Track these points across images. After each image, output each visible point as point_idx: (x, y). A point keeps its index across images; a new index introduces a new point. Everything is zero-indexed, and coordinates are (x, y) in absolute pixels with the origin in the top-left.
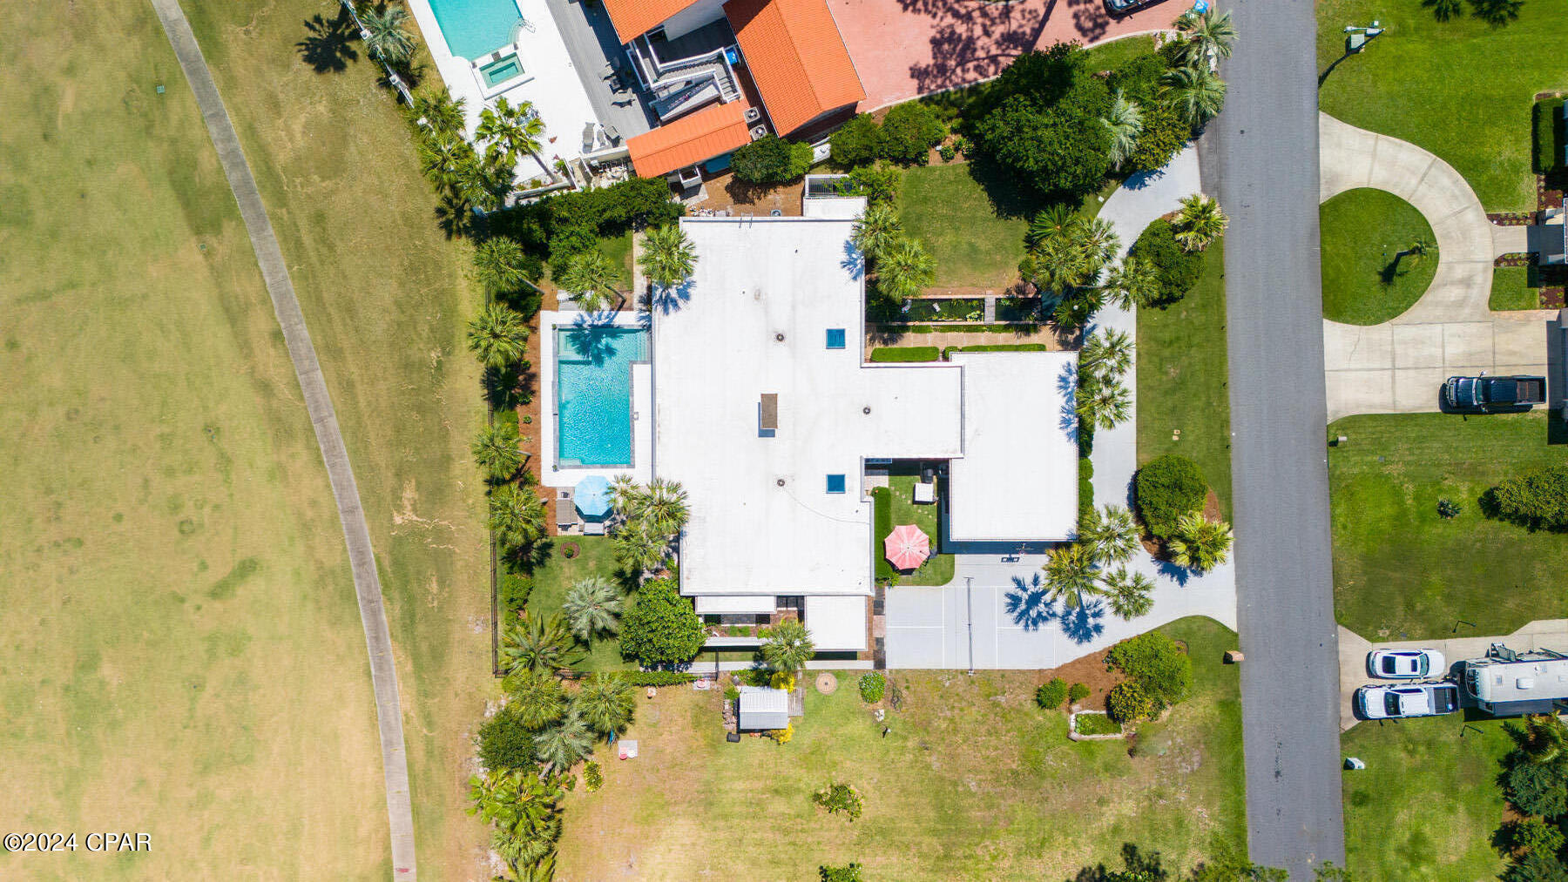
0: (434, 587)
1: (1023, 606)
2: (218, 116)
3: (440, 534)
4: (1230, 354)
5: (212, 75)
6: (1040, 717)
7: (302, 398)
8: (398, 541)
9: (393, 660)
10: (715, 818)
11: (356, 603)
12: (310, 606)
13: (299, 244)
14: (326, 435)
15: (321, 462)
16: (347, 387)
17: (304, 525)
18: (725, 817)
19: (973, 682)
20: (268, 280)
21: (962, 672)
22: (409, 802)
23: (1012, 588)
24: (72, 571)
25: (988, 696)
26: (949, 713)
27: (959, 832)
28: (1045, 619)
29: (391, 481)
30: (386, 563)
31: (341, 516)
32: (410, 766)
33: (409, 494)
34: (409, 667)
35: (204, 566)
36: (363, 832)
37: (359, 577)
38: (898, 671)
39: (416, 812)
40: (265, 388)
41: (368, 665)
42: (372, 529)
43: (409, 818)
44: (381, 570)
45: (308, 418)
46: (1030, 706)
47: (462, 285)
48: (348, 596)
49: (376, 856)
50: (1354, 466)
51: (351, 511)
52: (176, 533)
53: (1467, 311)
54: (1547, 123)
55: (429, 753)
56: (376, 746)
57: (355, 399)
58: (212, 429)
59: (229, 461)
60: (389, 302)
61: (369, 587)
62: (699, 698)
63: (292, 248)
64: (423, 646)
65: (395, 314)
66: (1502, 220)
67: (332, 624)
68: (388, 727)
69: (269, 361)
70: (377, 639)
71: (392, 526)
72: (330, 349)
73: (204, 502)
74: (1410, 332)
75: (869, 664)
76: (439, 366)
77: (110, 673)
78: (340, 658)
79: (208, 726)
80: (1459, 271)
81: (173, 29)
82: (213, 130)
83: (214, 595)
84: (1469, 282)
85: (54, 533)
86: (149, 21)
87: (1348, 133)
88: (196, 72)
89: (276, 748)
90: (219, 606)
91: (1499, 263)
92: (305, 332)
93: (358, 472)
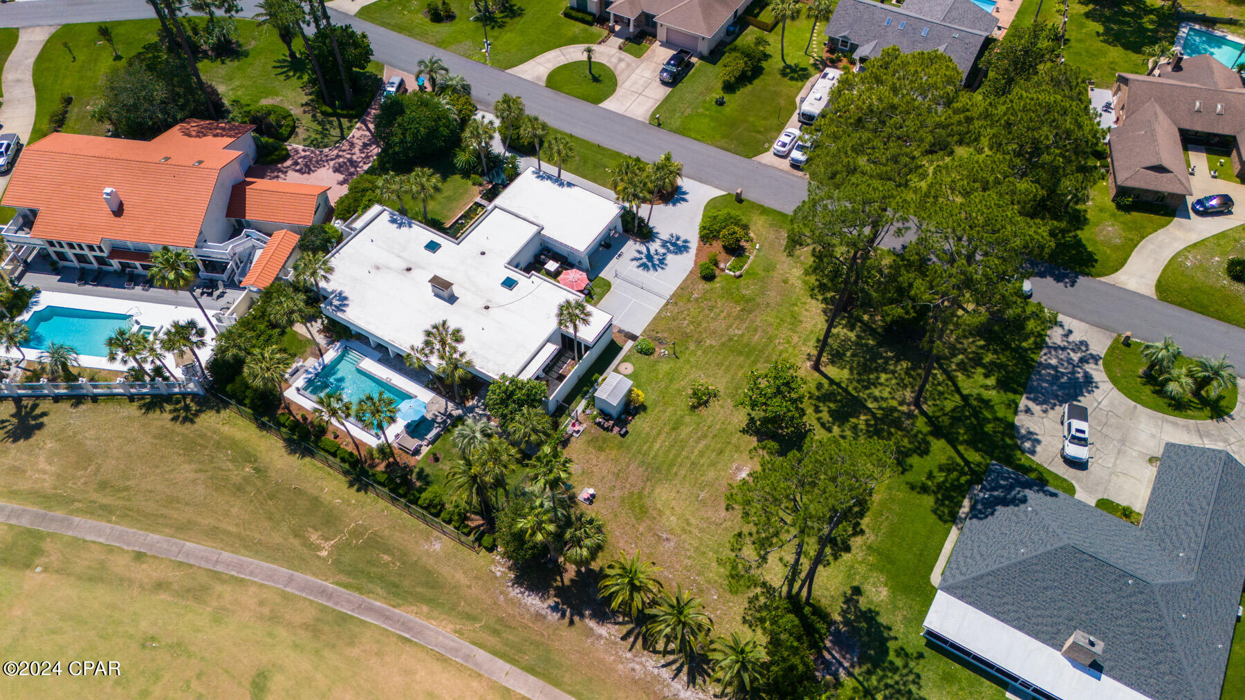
0: (386, 558)
1: (650, 264)
3: (356, 533)
4: (587, 139)
6: (717, 284)
7: (191, 566)
8: (337, 562)
9: (411, 616)
10: (668, 471)
11: (351, 617)
12: (327, 653)
13: (104, 508)
14: (228, 565)
15: (242, 580)
16: (213, 534)
17: (270, 619)
18: (671, 465)
19: (676, 303)
20: (101, 540)
21: (667, 304)
22: (519, 671)
23: (636, 263)
25: (689, 300)
26: (686, 322)
27: (762, 351)
28: (664, 259)
29: (296, 542)
30: (344, 579)
31: (288, 589)
32: (494, 653)
33: (314, 537)
34: (425, 609)
37: (336, 603)
38: (644, 332)
39: (531, 670)
40: (160, 586)
41: (400, 637)
42: (314, 574)
43: (532, 678)
44: (346, 586)
45: (207, 570)
46: (708, 286)
47: (226, 429)
48: (343, 618)
50: (676, 122)
51: (291, 579)
53: (634, 65)
54: (574, 13)
55: (495, 632)
56: (461, 668)
57: (226, 532)
58: (147, 642)
59: (179, 645)
60: (192, 476)
61: (349, 601)
62: (584, 438)
63: (100, 512)
64: (418, 590)
65: (202, 476)
66: (603, 41)
67: (351, 644)
68: (455, 650)
69: (147, 572)
70: (387, 618)
71: (324, 559)
72: (183, 529)
73: (188, 683)
74: (627, 84)
75: (630, 343)
76: (257, 470)
78: (380, 654)
80: (615, 60)
84: (621, 60)
87: (522, 67)
91: (620, 49)
92: (155, 537)
93: (271, 560)
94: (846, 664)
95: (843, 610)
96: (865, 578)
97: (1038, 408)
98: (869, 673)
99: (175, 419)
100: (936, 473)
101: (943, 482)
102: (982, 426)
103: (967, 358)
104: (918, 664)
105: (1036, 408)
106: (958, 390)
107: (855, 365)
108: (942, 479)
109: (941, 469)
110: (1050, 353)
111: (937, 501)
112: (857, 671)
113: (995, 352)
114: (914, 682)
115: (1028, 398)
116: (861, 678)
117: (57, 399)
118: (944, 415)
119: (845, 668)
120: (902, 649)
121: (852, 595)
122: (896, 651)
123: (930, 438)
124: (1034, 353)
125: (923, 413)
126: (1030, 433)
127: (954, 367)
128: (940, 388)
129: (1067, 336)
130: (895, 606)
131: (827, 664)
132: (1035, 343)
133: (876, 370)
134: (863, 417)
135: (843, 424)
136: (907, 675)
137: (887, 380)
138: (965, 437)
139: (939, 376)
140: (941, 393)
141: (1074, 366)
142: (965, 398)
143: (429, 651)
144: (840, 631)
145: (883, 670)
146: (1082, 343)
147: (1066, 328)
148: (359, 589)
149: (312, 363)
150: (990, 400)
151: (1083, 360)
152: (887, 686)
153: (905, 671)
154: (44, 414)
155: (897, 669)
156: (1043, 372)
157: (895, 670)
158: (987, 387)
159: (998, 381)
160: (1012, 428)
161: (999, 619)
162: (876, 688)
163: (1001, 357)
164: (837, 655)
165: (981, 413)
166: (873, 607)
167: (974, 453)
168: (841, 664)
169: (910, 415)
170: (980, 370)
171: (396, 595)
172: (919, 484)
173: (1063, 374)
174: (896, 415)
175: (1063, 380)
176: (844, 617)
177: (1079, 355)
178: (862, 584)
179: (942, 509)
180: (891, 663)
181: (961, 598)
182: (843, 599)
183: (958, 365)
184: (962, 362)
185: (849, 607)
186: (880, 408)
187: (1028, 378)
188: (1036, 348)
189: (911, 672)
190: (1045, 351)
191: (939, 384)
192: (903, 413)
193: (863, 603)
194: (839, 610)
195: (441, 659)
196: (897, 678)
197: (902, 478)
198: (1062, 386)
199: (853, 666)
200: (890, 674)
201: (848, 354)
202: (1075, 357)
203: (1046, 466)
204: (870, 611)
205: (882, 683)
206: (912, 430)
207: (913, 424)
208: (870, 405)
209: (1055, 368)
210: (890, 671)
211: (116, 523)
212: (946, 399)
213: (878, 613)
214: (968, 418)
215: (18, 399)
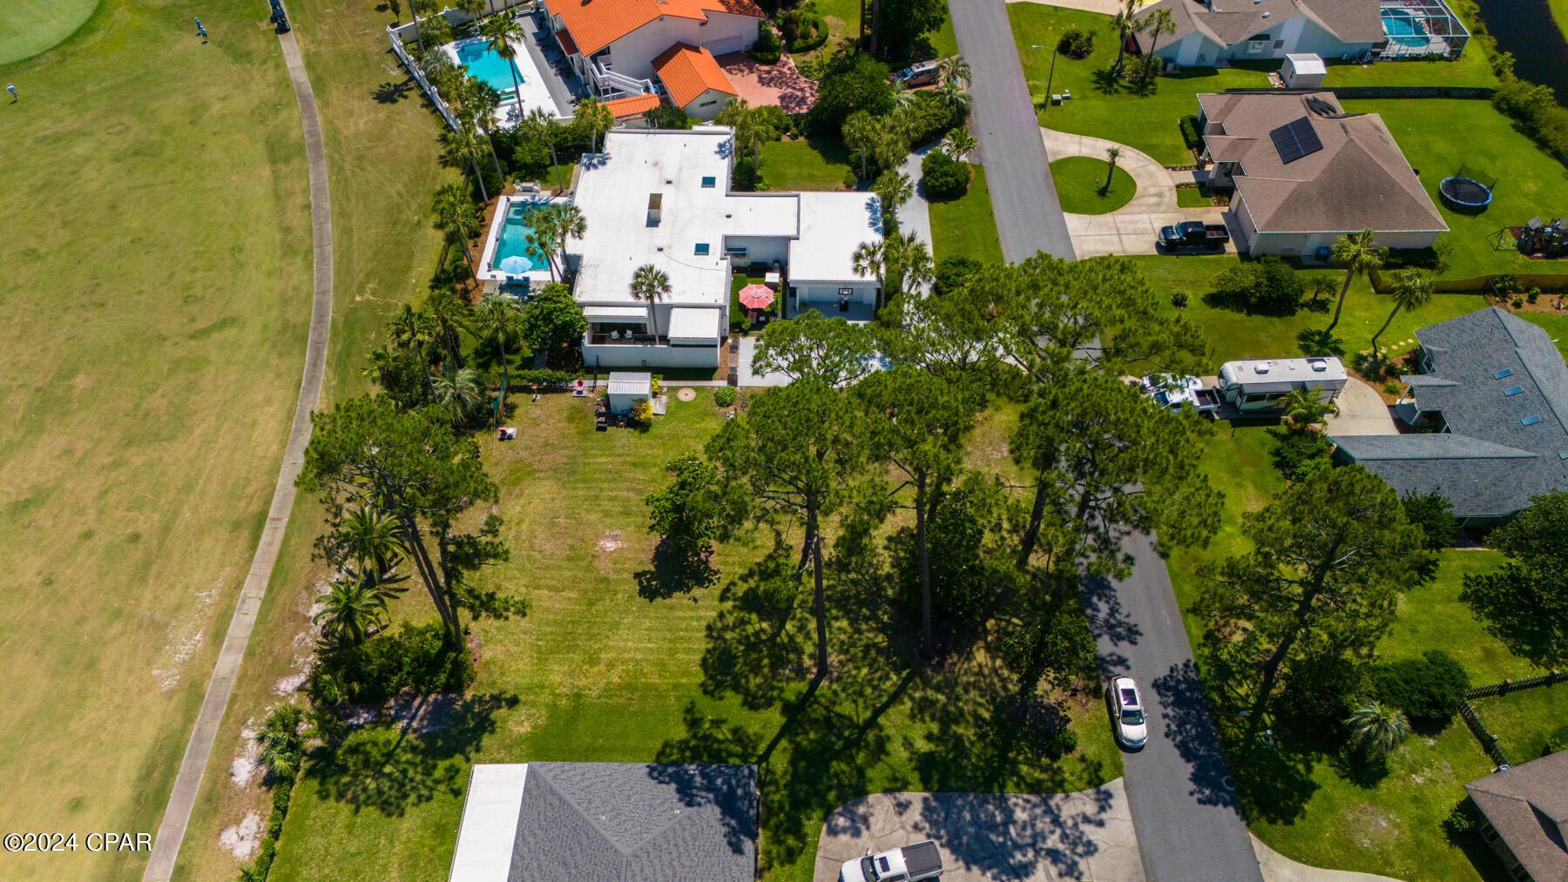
2: (312, 117)
3: (388, 307)
4: (999, 226)
5: (316, 103)
7: (311, 235)
8: (354, 310)
9: (323, 377)
10: (577, 481)
11: (306, 343)
12: (267, 345)
13: (341, 168)
14: (321, 254)
15: (311, 267)
16: (347, 231)
17: (284, 300)
18: (585, 481)
20: (312, 182)
24: (85, 321)
29: (361, 277)
30: (341, 321)
31: (315, 296)
33: (371, 286)
34: (334, 382)
35: (193, 320)
36: (250, 490)
37: (315, 329)
38: (747, 388)
40: (287, 230)
41: (300, 380)
42: (336, 304)
44: (334, 326)
45: (311, 245)
49: (254, 508)
51: (325, 293)
52: (180, 301)
53: (1163, 208)
56: (286, 431)
57: (350, 237)
58: (237, 249)
59: (242, 265)
60: (393, 192)
61: (320, 335)
62: (577, 402)
63: (336, 169)
64: (351, 371)
65: (396, 198)
66: (1174, 169)
67: (280, 355)
68: (302, 420)
69: (295, 218)
70: (314, 365)
71: (353, 301)
72: (343, 214)
73: (211, 286)
74: (1126, 218)
75: (724, 383)
76: (419, 222)
77: (81, 381)
78: (279, 376)
79: (147, 415)
80: (1152, 190)
81: (299, 85)
82: (305, 122)
83: (192, 337)
84: (1160, 195)
85: (85, 300)
86: (284, 82)
87: (1061, 135)
88: (305, 99)
89: (198, 431)
90: (193, 343)
91: (1178, 186)
92: (328, 205)
93: (338, 274)
94: (415, 724)
95: (480, 698)
96: (533, 705)
97: (918, 818)
98: (414, 749)
99: (441, 157)
100: (725, 728)
101: (717, 740)
102: (837, 756)
103: (945, 705)
104: (444, 793)
105: (915, 814)
106: (877, 712)
107: (839, 588)
108: (720, 736)
109: (735, 731)
110: (1035, 806)
111: (685, 742)
112: (411, 736)
113: (982, 737)
114: (420, 797)
115: (925, 800)
116: (403, 743)
117: (424, 95)
118: (826, 708)
119: (409, 724)
120: (458, 771)
121: (506, 700)
122: (452, 766)
123: (778, 705)
124: (1017, 785)
125: (814, 685)
126: (865, 819)
127: (917, 695)
128: (869, 690)
129: (1087, 820)
130: (511, 746)
131: (407, 705)
132: (1039, 782)
133: (847, 613)
134: (765, 625)
135: (741, 609)
136: (426, 787)
137: (840, 629)
138: (805, 743)
139: (888, 683)
140: (861, 694)
141: (1033, 845)
142: (872, 723)
143: (294, 404)
144: (454, 703)
145: (422, 762)
146: (1089, 843)
147: (1104, 816)
148: (335, 333)
149: (544, 195)
150: (888, 754)
151: (1054, 856)
152: (404, 772)
153: (429, 783)
154: (406, 97)
155: (430, 775)
156: (991, 807)
157: (428, 772)
158: (908, 743)
159: (931, 754)
160: (860, 793)
161: (517, 839)
162: (398, 762)
163: (979, 745)
164: (421, 712)
165: (859, 750)
166: (499, 724)
167: (786, 761)
168: (413, 718)
169: (800, 672)
170: (935, 728)
171: (339, 359)
172: (698, 716)
173: (1006, 833)
174: (792, 656)
175: (993, 837)
176: (473, 701)
177: (1061, 847)
178: (525, 704)
179: (675, 751)
180: (435, 767)
181: (527, 790)
182: (495, 692)
183: (925, 699)
184: (933, 703)
185: (487, 702)
186: (791, 638)
187: (963, 791)
188: (1027, 784)
189: (432, 789)
190: (1034, 799)
191: (875, 688)
192: (800, 664)
193: (499, 714)
194: (479, 694)
195: (290, 417)
196: (418, 778)
197: (698, 693)
198: (979, 839)
199: (415, 731)
200: (420, 769)
201: (853, 575)
202: (1053, 841)
203: (820, 853)
204: (493, 723)
205: (405, 766)
206: (780, 681)
207: (789, 679)
208: (789, 626)
209: (1009, 819)
210: (424, 769)
211: (330, 181)
212: (855, 702)
213: (493, 732)
214: (840, 737)
215: (412, 78)
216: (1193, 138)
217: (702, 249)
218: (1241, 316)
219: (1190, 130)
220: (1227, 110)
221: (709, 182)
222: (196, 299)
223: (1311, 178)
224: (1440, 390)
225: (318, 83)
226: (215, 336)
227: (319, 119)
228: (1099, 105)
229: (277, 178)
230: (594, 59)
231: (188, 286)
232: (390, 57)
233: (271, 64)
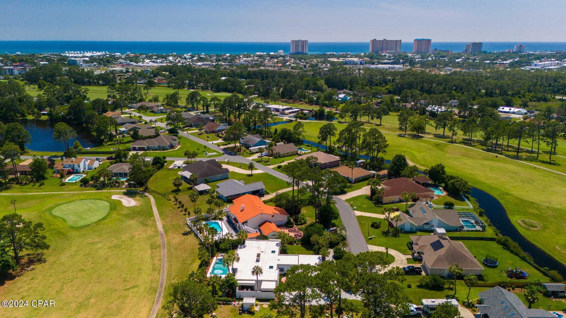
2: (163, 239)
5: (165, 236)
7: (161, 266)
8: (171, 284)
9: (161, 300)
12: (145, 293)
13: (170, 251)
14: (163, 270)
15: (160, 274)
16: (171, 265)
17: (151, 281)
20: (162, 254)
24: (95, 286)
29: (174, 276)
30: (167, 287)
31: (160, 281)
34: (164, 302)
35: (126, 286)
37: (160, 288)
40: (154, 265)
41: (154, 301)
42: (166, 282)
44: (165, 288)
45: (160, 268)
48: (156, 291)
51: (163, 280)
52: (122, 281)
53: (403, 264)
56: (149, 314)
57: (172, 267)
58: (140, 269)
59: (141, 273)
61: (161, 290)
62: (233, 307)
65: (185, 258)
66: (406, 255)
67: (149, 295)
68: (154, 311)
69: (157, 262)
70: (159, 297)
71: (171, 282)
72: (170, 261)
73: (131, 278)
76: (190, 264)
77: (92, 301)
78: (148, 300)
79: (110, 309)
80: (400, 260)
81: (160, 232)
82: (161, 240)
83: (125, 290)
84: (402, 261)
85: (96, 281)
86: (157, 231)
87: (373, 246)
88: (162, 235)
89: (124, 313)
90: (125, 292)
91: (407, 259)
92: (166, 259)
93: (167, 275)
99: (199, 248)
117: (195, 233)
143: (152, 307)
148: (165, 290)
154: (190, 234)
171: (166, 296)
195: (150, 310)
211: (167, 253)
215: (192, 230)
216: (410, 247)
217: (271, 267)
218: (428, 291)
219: (409, 245)
220: (418, 239)
221: (273, 252)
222: (127, 281)
223: (442, 254)
224: (485, 308)
225: (166, 231)
226: (131, 290)
227: (165, 239)
228: (383, 239)
229: (152, 253)
230: (243, 224)
231: (125, 278)
232: (186, 225)
233: (153, 227)
